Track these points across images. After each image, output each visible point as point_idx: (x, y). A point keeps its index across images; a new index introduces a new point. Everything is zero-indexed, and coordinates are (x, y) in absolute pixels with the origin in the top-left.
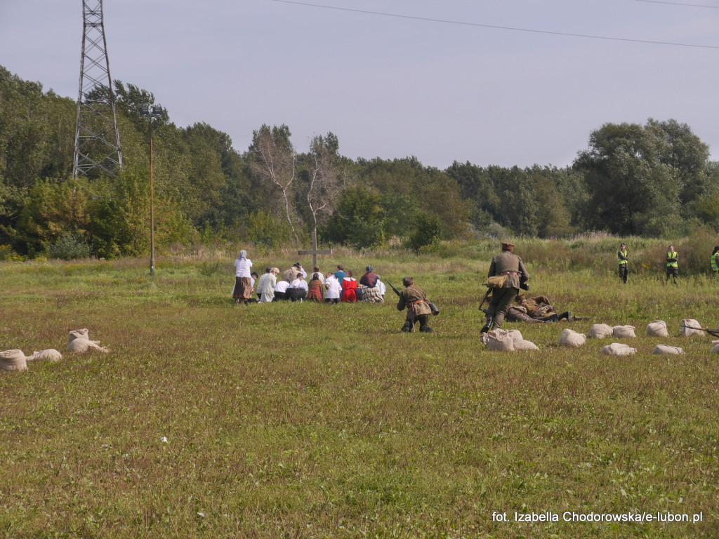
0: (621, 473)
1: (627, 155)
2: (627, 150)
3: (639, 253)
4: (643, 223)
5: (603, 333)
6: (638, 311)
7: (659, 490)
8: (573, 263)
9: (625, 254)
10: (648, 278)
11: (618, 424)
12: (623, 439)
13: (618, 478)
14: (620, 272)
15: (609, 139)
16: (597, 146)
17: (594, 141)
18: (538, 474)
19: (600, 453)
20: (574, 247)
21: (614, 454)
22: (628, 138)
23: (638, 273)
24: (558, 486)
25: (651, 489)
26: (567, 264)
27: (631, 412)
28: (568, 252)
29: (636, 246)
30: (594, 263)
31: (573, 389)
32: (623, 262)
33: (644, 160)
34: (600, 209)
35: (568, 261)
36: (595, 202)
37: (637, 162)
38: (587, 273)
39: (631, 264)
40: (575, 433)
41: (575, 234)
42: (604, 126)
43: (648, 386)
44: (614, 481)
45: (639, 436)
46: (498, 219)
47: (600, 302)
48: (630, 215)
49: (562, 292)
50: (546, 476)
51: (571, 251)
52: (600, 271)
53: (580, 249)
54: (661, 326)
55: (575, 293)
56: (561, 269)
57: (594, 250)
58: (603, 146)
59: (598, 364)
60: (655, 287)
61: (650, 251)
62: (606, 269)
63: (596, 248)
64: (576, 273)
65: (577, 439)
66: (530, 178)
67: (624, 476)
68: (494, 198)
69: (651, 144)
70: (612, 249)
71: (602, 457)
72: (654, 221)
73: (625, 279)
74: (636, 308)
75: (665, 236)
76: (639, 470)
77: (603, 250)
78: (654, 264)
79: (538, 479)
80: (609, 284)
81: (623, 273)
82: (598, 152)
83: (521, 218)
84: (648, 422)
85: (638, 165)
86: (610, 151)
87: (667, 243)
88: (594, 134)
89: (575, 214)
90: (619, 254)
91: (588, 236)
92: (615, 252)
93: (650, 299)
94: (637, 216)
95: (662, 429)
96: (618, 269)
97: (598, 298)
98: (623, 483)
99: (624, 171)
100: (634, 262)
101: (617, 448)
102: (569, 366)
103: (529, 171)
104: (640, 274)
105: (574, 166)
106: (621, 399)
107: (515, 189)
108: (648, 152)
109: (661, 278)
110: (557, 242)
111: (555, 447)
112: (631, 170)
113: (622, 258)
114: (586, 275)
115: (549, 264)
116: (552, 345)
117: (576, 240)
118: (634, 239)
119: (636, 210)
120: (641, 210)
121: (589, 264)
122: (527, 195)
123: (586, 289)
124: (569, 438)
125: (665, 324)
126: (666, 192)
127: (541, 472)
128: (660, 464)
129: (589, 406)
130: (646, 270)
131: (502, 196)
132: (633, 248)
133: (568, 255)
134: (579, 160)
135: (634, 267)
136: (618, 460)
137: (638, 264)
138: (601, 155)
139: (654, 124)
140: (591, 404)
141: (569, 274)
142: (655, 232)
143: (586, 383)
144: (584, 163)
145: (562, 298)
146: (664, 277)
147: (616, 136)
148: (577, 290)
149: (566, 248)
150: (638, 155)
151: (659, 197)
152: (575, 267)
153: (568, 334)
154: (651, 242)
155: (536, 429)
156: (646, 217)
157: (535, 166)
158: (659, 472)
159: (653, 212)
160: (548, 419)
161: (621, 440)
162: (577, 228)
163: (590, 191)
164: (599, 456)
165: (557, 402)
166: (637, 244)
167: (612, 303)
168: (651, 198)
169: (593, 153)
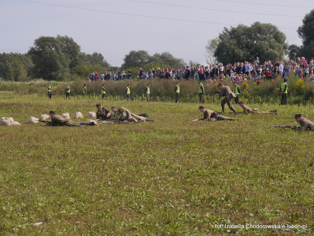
0: (60, 170)
1: (49, 49)
2: (49, 47)
3: (55, 87)
4: (56, 76)
5: (45, 118)
6: (57, 109)
7: (76, 176)
8: (30, 91)
9: (50, 87)
10: (59, 97)
11: (56, 152)
12: (59, 158)
13: (59, 172)
14: (49, 94)
15: (42, 42)
16: (37, 45)
17: (36, 43)
18: (28, 173)
19: (51, 163)
20: (30, 85)
21: (57, 163)
22: (50, 42)
23: (55, 95)
24: (37, 177)
25: (72, 175)
26: (27, 92)
27: (60, 147)
28: (28, 87)
29: (54, 85)
30: (38, 91)
31: (37, 139)
32: (49, 91)
33: (55, 51)
34: (39, 70)
35: (28, 90)
36: (37, 67)
37: (53, 52)
38: (35, 95)
39: (52, 91)
40: (40, 156)
41: (30, 80)
42: (40, 37)
43: (65, 137)
44: (58, 173)
45: (65, 156)
47: (42, 106)
48: (51, 72)
49: (26, 103)
50: (31, 173)
51: (29, 86)
52: (41, 95)
53: (32, 86)
54: (67, 115)
55: (32, 103)
56: (25, 94)
57: (38, 86)
58: (40, 45)
59: (45, 130)
60: (62, 100)
61: (59, 86)
62: (43, 93)
63: (38, 85)
64: (31, 95)
65: (42, 158)
67: (62, 171)
69: (58, 45)
70: (45, 86)
71: (52, 165)
72: (60, 75)
73: (50, 98)
74: (57, 108)
75: (64, 80)
76: (67, 169)
77: (41, 86)
78: (61, 91)
79: (29, 174)
80: (44, 99)
81: (50, 95)
82: (38, 48)
83: (7, 73)
84: (67, 151)
85: (53, 53)
86: (42, 47)
87: (66, 83)
88: (36, 40)
89: (29, 72)
90: (48, 88)
91: (35, 81)
92: (46, 86)
93: (61, 105)
94: (53, 73)
95: (73, 153)
96: (47, 93)
97: (41, 105)
98: (62, 174)
99: (48, 55)
100: (53, 90)
101: (57, 161)
102: (34, 131)
104: (56, 95)
105: (28, 53)
106: (57, 143)
107: (4, 62)
108: (57, 48)
109: (64, 97)
110: (23, 83)
111: (33, 162)
112: (51, 55)
113: (49, 89)
114: (35, 96)
115: (20, 91)
116: (26, 123)
117: (30, 82)
118: (53, 82)
119: (53, 71)
120: (55, 71)
121: (36, 92)
122: (9, 64)
123: (36, 101)
124: (38, 158)
125: (69, 114)
126: (63, 64)
127: (29, 172)
128: (74, 166)
129: (44, 146)
130: (58, 93)
132: (52, 85)
133: (27, 88)
134: (30, 50)
135: (53, 92)
136: (58, 165)
137: (55, 91)
138: (39, 49)
139: (60, 37)
140: (45, 145)
141: (29, 95)
142: (61, 79)
143: (42, 137)
144: (32, 52)
145: (27, 105)
146: (65, 96)
147: (45, 41)
148: (33, 101)
149: (27, 85)
150: (53, 49)
151: (61, 66)
152: (31, 93)
153: (31, 118)
154: (60, 83)
155: (24, 155)
156: (57, 73)
158: (74, 169)
159: (60, 71)
160: (29, 151)
161: (58, 158)
162: (30, 77)
163: (35, 63)
164: (51, 164)
165: (31, 145)
166: (54, 84)
167: (47, 107)
168: (58, 66)
169: (36, 48)
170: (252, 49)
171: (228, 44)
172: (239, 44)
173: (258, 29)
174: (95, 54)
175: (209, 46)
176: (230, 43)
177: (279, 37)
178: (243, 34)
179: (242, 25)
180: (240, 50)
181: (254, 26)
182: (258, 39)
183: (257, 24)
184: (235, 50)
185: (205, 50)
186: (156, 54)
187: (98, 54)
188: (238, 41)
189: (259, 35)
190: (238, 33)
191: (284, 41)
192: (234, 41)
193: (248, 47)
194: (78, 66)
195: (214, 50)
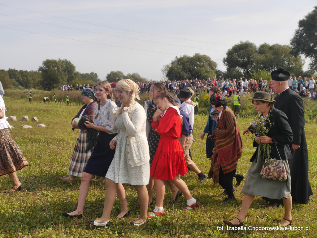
1: (53, 68)
15: (48, 63)
17: (44, 64)
20: (24, 93)
22: (53, 63)
33: (57, 70)
34: (45, 83)
36: (44, 81)
37: (55, 70)
46: (21, 84)
48: (53, 85)
58: (46, 65)
66: (30, 74)
68: (21, 79)
69: (59, 66)
82: (45, 67)
83: (28, 84)
86: (48, 67)
88: (44, 62)
99: (52, 73)
103: (30, 72)
107: (26, 76)
108: (59, 68)
112: (54, 72)
120: (56, 83)
122: (30, 78)
126: (62, 79)
131: (23, 78)
139: (60, 60)
144: (41, 69)
147: (50, 63)
150: (56, 68)
151: (61, 80)
157: (32, 71)
159: (59, 84)
163: (43, 78)
168: (59, 80)
169: (44, 67)
170: (193, 73)
171: (176, 69)
172: (184, 69)
173: (198, 59)
174: (92, 73)
175: (164, 69)
176: (177, 67)
177: (212, 65)
178: (187, 62)
179: (186, 55)
180: (185, 73)
181: (195, 56)
182: (197, 65)
183: (197, 55)
184: (181, 73)
185: (161, 72)
186: (129, 74)
187: (94, 73)
188: (183, 67)
189: (198, 63)
190: (183, 61)
191: (215, 68)
192: (181, 67)
193: (190, 71)
194: (73, 81)
195: (167, 72)
